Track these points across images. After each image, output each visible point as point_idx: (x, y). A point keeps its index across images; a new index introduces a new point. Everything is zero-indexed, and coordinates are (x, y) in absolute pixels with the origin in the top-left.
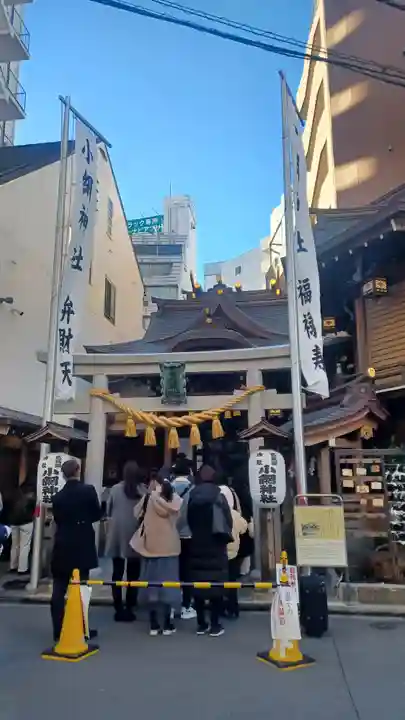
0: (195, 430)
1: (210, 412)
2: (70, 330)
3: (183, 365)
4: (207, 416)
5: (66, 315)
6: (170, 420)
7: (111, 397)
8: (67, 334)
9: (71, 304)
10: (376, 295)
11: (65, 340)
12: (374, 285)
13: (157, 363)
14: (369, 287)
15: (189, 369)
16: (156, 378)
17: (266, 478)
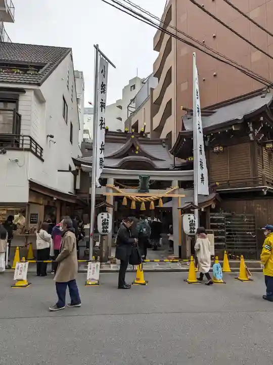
0: (152, 203)
1: (158, 196)
3: (149, 176)
4: (157, 198)
6: (142, 199)
7: (115, 188)
10: (218, 152)
12: (219, 149)
13: (138, 175)
14: (217, 149)
15: (151, 178)
16: (137, 181)
17: (192, 224)
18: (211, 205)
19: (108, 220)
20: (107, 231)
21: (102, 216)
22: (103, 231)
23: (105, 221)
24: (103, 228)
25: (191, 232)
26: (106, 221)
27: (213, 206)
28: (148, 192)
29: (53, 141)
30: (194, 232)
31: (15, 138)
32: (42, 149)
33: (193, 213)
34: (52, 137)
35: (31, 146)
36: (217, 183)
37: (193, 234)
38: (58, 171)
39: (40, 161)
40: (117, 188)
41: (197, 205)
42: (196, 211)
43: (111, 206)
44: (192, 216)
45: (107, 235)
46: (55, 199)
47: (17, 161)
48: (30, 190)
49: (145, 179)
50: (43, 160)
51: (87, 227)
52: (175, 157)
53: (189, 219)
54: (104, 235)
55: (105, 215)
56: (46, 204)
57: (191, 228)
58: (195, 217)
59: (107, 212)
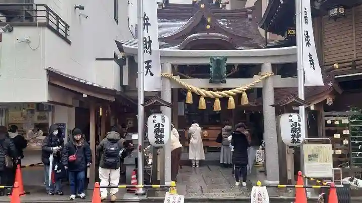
0: (231, 99)
1: (241, 88)
2: (149, 37)
3: (225, 58)
4: (238, 91)
5: (146, 26)
6: (215, 93)
7: (174, 77)
8: (148, 40)
9: (148, 18)
11: (148, 44)
12: (338, 11)
13: (209, 57)
14: (334, 11)
15: (229, 61)
16: (207, 67)
17: (295, 130)
18: (326, 100)
19: (163, 126)
20: (162, 142)
21: (154, 119)
22: (157, 142)
23: (159, 126)
24: (157, 137)
25: (293, 142)
26: (161, 127)
27: (330, 102)
28: (225, 82)
29: (84, 15)
30: (298, 141)
31: (25, 8)
32: (67, 26)
33: (297, 112)
34: (82, 8)
35: (48, 19)
36: (336, 66)
37: (297, 145)
38: (96, 59)
39: (64, 43)
40: (177, 78)
41: (303, 99)
42: (302, 109)
43: (167, 104)
44: (295, 117)
45: (162, 147)
46: (85, 96)
47: (28, 41)
48: (49, 83)
49: (219, 62)
50: (70, 43)
51: (135, 137)
52: (267, 31)
53: (291, 121)
54: (158, 148)
55: (159, 118)
56: (78, 106)
57: (293, 136)
58: (300, 118)
59: (161, 113)
